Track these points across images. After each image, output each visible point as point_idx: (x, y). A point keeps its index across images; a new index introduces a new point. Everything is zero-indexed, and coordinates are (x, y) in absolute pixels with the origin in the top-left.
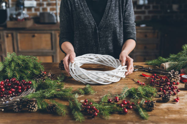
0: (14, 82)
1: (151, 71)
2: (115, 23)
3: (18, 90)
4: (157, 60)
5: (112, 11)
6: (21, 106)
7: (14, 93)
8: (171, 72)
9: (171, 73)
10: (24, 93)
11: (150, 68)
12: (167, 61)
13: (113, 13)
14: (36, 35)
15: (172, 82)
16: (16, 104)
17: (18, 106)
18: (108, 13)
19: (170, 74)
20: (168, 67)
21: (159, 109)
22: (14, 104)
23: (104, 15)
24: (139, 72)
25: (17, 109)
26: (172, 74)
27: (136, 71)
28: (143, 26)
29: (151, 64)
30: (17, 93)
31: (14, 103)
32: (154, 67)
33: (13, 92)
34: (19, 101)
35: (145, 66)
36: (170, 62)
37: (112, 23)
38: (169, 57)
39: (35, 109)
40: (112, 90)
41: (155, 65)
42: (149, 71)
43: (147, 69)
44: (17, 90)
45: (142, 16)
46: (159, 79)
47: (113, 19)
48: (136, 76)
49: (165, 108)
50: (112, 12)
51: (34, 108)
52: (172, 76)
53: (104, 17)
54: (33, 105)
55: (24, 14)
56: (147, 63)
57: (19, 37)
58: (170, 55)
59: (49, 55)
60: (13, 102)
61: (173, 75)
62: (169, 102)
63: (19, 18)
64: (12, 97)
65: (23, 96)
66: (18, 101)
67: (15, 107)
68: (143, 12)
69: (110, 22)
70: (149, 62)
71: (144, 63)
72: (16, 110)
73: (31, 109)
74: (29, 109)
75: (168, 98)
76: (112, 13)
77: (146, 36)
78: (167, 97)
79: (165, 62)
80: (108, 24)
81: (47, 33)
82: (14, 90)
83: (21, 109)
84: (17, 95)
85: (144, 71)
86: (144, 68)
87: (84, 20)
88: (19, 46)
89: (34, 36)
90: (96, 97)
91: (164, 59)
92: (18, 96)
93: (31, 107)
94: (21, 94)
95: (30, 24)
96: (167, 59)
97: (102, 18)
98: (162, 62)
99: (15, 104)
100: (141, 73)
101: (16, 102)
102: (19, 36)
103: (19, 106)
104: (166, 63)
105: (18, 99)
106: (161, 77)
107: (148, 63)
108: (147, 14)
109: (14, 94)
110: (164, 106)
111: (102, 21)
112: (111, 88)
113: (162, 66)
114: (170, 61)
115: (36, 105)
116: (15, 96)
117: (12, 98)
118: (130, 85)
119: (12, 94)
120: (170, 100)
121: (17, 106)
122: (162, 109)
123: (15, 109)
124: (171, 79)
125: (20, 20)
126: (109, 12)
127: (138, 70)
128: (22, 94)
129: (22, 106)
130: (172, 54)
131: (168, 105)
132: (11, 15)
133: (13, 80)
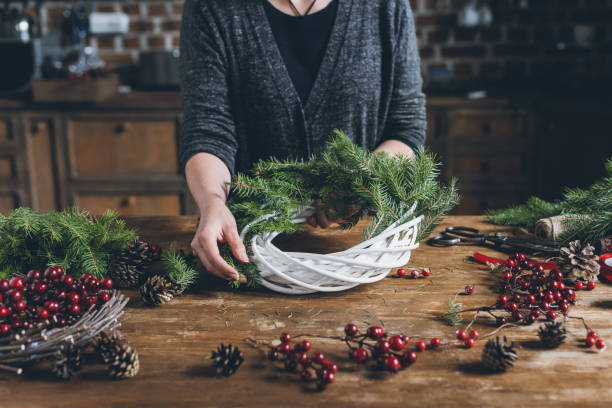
0: (56, 280)
1: (503, 246)
2: (360, 91)
3: (69, 306)
4: (525, 206)
5: (349, 54)
6: (78, 358)
7: (55, 317)
8: (568, 247)
9: (571, 251)
10: (88, 316)
11: (499, 234)
12: (557, 213)
13: (351, 60)
14: (128, 125)
15: (574, 280)
16: (63, 352)
17: (68, 357)
18: (337, 60)
19: (566, 256)
20: (561, 231)
21: (529, 370)
22: (55, 354)
23: (323, 66)
24: (466, 248)
25: (65, 369)
26: (572, 256)
27: (455, 244)
28: (478, 95)
29: (503, 222)
30: (68, 316)
31: (55, 350)
32: (513, 232)
33: (52, 312)
34: (72, 340)
35: (482, 228)
36: (568, 215)
37: (349, 91)
38: (562, 198)
39: (130, 367)
40: (375, 306)
41: (518, 225)
42: (497, 246)
43: (489, 238)
44: (65, 305)
45: (475, 64)
46: (530, 273)
47: (351, 79)
48: (453, 260)
49: (550, 369)
50: (349, 57)
51: (128, 365)
52: (574, 262)
53: (322, 74)
54: (124, 355)
55: (87, 57)
56: (491, 217)
57: (71, 134)
58: (566, 193)
59: (168, 193)
60: (52, 346)
61: (574, 258)
62: (561, 346)
63: (73, 69)
64: (49, 328)
65: (85, 327)
66: (68, 343)
67: (60, 362)
68: (477, 52)
69: (341, 88)
70: (497, 214)
71: (482, 218)
72: (62, 371)
73: (118, 368)
74: (112, 367)
75: (559, 333)
76: (347, 60)
77: (487, 129)
78: (556, 332)
79: (548, 215)
80: (338, 97)
81: (163, 120)
82: (56, 305)
83: (80, 368)
84: (67, 324)
85: (481, 244)
86: (482, 236)
87: (261, 86)
88: (73, 161)
89: (120, 130)
90: (324, 329)
91: (548, 206)
92: (70, 325)
93: (117, 363)
94: (78, 319)
95: (107, 89)
96: (556, 206)
97: (316, 77)
98: (539, 215)
99: (59, 352)
100: (471, 251)
101: (62, 347)
102: (72, 130)
103: (72, 359)
104: (553, 218)
105: (70, 337)
106: (537, 265)
107: (496, 217)
108: (489, 58)
109: (56, 320)
110: (547, 359)
111: (316, 86)
112: (370, 301)
113: (540, 227)
114: (565, 212)
115: (133, 355)
116: (59, 325)
117: (50, 333)
118: (435, 289)
119: (51, 319)
120: (566, 340)
121: (66, 359)
122: (538, 371)
123: (60, 367)
124: (571, 270)
125: (74, 75)
126: (339, 54)
127: (462, 241)
128: (81, 318)
129: (80, 360)
130: (573, 187)
131: (561, 358)
132: (48, 60)
133: (54, 272)
